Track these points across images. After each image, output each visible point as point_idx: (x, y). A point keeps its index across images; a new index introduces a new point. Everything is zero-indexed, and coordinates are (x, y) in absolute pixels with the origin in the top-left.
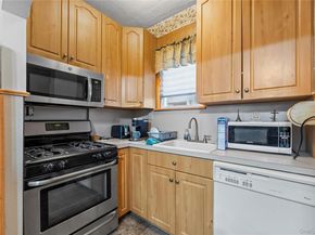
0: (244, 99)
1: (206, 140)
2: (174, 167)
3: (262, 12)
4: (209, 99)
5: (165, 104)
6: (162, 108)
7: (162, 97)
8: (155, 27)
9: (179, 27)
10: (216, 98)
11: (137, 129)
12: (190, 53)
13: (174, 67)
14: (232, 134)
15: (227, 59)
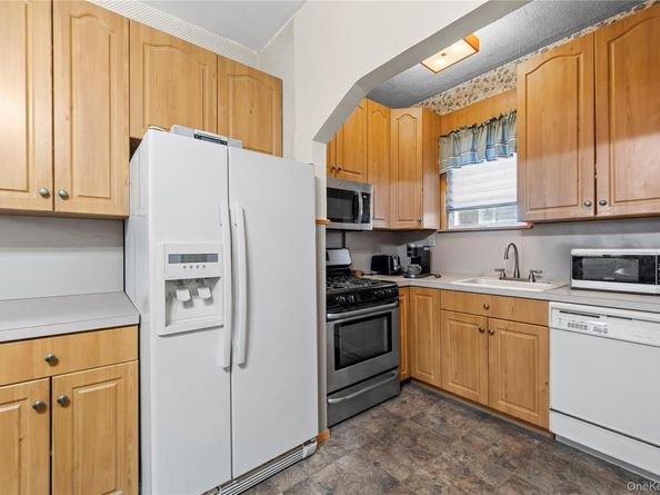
0: (599, 215)
1: (533, 278)
2: (485, 313)
3: (628, 89)
4: (539, 216)
5: (455, 222)
6: (450, 228)
7: (450, 210)
8: (437, 99)
9: (481, 97)
10: (552, 215)
11: (413, 261)
12: (503, 141)
13: (474, 162)
14: (578, 268)
15: (570, 156)
